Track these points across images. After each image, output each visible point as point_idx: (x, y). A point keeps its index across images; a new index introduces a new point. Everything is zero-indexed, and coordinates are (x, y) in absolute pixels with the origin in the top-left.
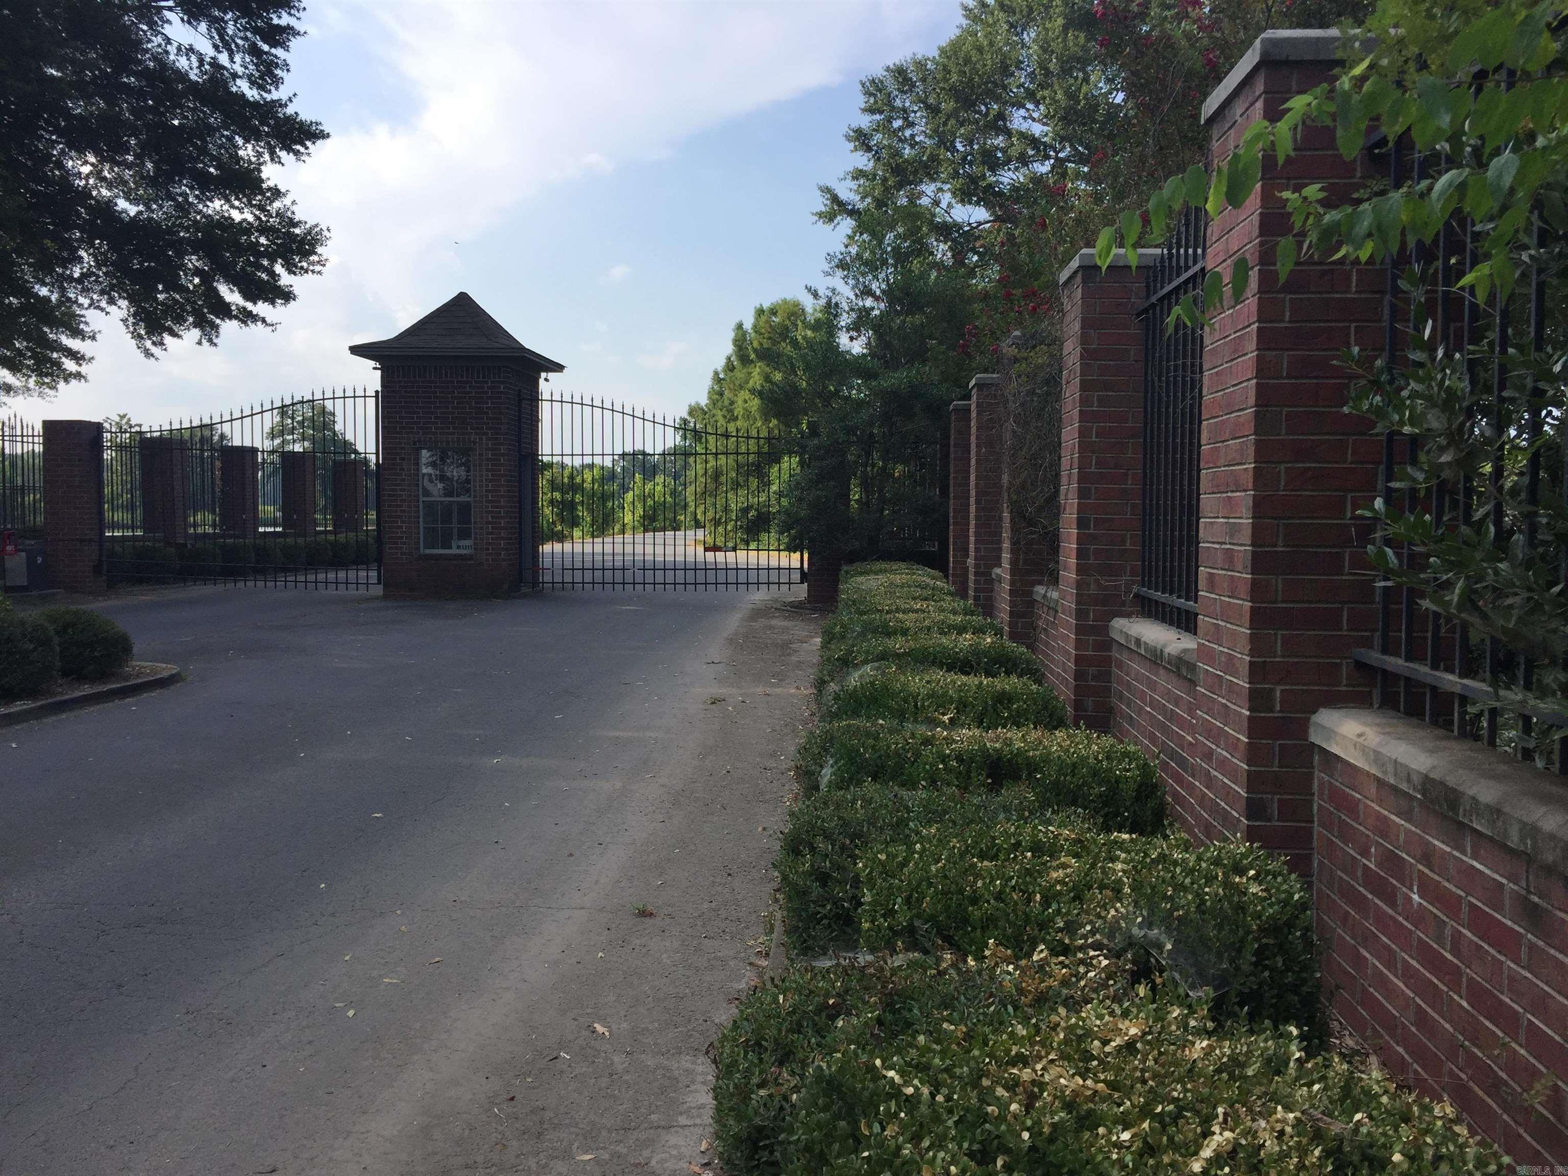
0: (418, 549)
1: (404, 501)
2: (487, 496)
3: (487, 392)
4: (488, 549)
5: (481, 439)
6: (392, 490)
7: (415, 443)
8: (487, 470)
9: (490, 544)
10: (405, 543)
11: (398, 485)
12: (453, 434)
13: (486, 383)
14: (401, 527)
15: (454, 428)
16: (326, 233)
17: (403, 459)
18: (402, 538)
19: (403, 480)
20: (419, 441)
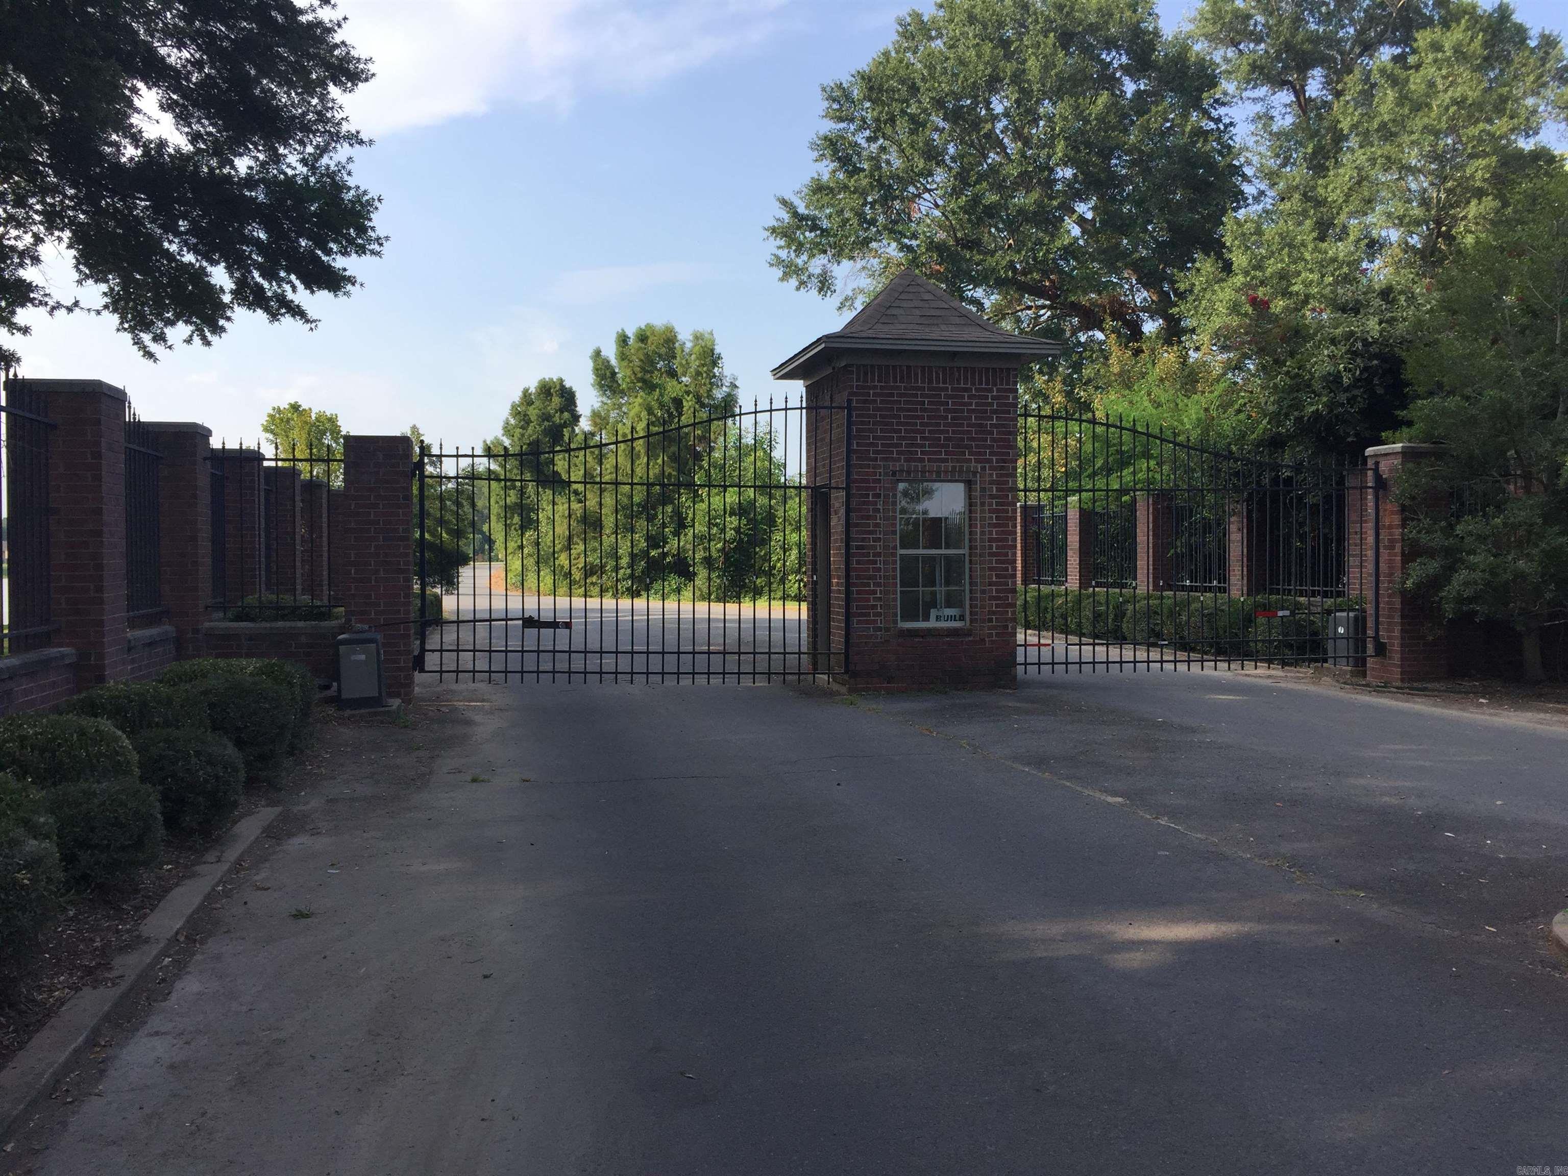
0: (896, 622)
1: (879, 555)
2: (991, 547)
3: (992, 404)
4: (990, 620)
5: (983, 468)
6: (863, 540)
7: (894, 474)
8: (990, 511)
9: (994, 613)
10: (879, 614)
11: (870, 532)
12: (946, 460)
13: (991, 390)
14: (875, 592)
15: (947, 453)
16: (376, 203)
17: (879, 496)
18: (874, 607)
19: (877, 525)
20: (902, 471)
